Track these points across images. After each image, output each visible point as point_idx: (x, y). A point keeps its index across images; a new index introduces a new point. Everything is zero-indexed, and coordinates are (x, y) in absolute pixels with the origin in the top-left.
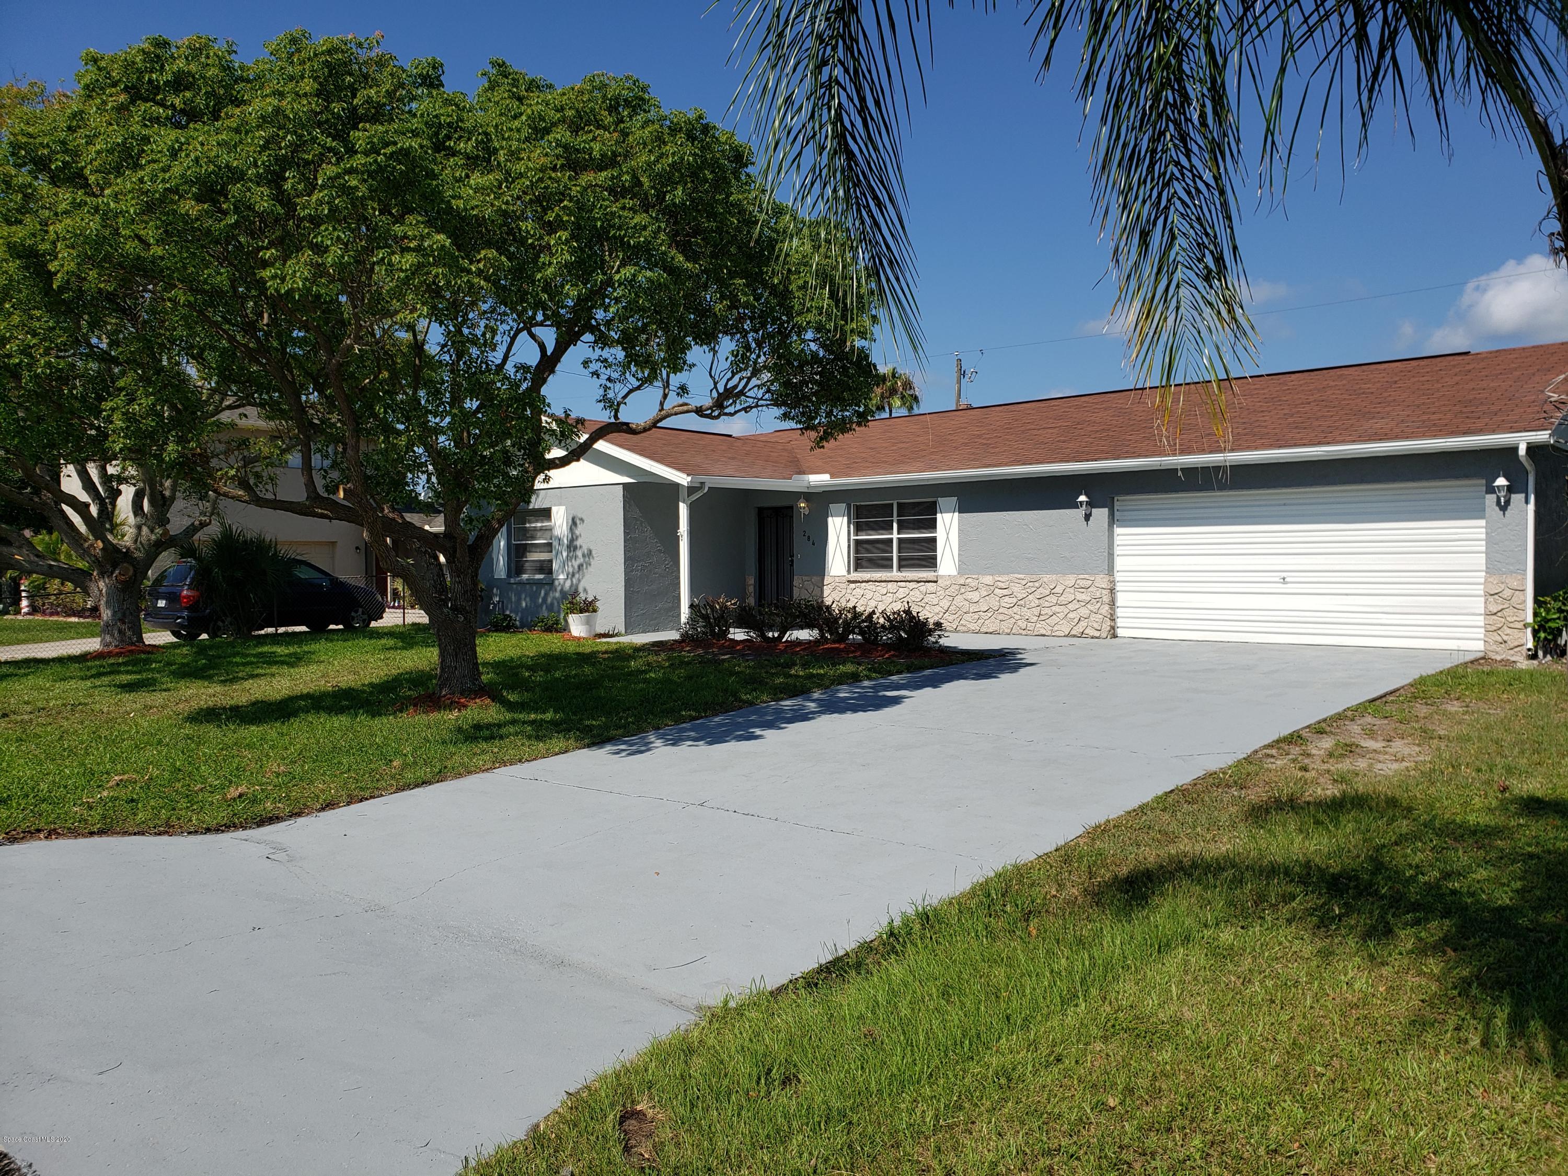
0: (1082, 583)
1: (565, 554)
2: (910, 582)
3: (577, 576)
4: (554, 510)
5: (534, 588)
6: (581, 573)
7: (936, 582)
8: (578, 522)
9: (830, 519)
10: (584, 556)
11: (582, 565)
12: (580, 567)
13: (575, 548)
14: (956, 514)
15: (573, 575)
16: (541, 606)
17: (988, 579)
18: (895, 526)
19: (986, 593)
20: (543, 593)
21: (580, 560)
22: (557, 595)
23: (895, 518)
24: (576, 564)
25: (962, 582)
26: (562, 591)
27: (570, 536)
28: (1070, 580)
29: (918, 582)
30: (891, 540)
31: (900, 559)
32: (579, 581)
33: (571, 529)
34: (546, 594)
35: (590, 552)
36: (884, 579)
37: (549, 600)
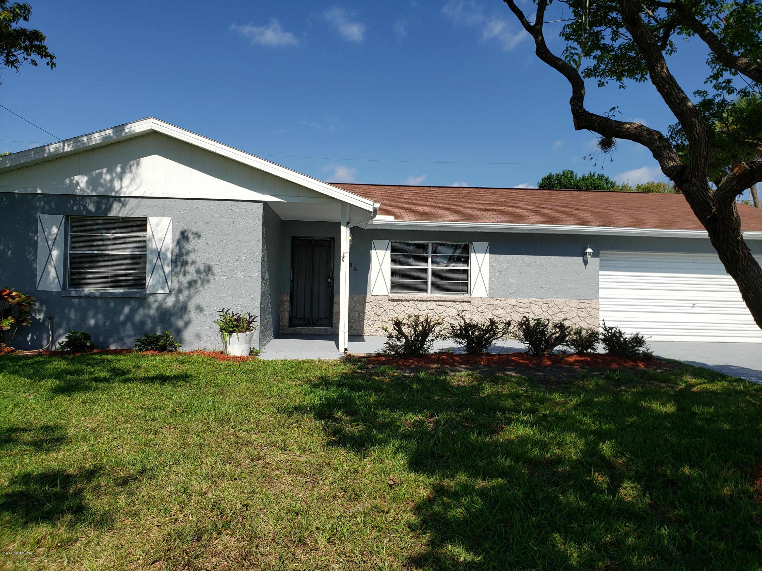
0: (582, 305)
1: (167, 269)
2: (447, 301)
3: (186, 292)
4: (152, 221)
5: (112, 305)
6: (193, 290)
7: (469, 302)
8: (191, 236)
9: (373, 252)
10: (198, 271)
11: (195, 282)
12: (191, 284)
13: (185, 263)
14: (488, 255)
15: (180, 291)
16: (124, 324)
17: (513, 301)
18: (430, 260)
19: (510, 311)
20: (126, 310)
21: (192, 275)
22: (152, 312)
23: (430, 254)
24: (185, 280)
25: (492, 302)
26: (159, 308)
27: (177, 250)
28: (575, 303)
29: (454, 301)
30: (433, 271)
31: (433, 284)
32: (189, 298)
33: (178, 242)
34: (133, 311)
35: (209, 269)
36: (426, 299)
37: (138, 318)
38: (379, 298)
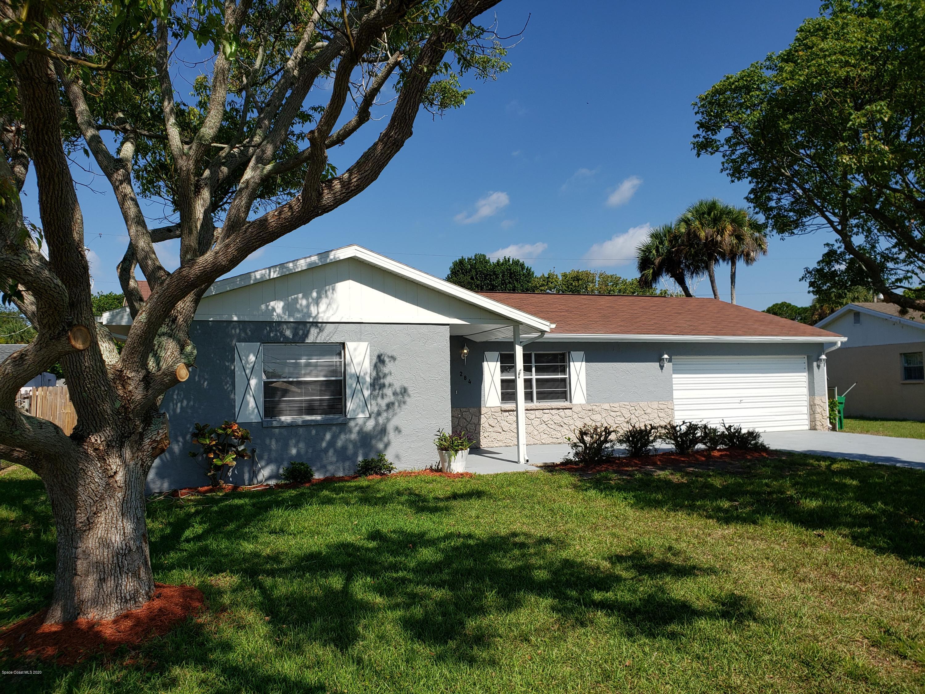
0: (662, 406)
1: (367, 393)
2: (552, 409)
3: (385, 415)
4: (350, 346)
5: (314, 432)
6: (391, 411)
7: (571, 409)
8: (387, 360)
9: (485, 364)
10: (395, 394)
11: (393, 404)
12: (389, 406)
13: (383, 386)
14: (584, 363)
15: (379, 414)
16: (326, 451)
17: (607, 406)
18: (534, 369)
19: (605, 415)
20: (328, 436)
21: (390, 398)
22: (354, 436)
23: (533, 364)
24: (383, 403)
25: (590, 408)
26: (360, 432)
27: (374, 374)
28: (655, 405)
29: (559, 409)
30: (537, 380)
31: (538, 393)
32: (388, 420)
33: (375, 366)
34: (335, 438)
35: (404, 391)
36: (535, 408)
37: (339, 444)
38: (493, 410)
